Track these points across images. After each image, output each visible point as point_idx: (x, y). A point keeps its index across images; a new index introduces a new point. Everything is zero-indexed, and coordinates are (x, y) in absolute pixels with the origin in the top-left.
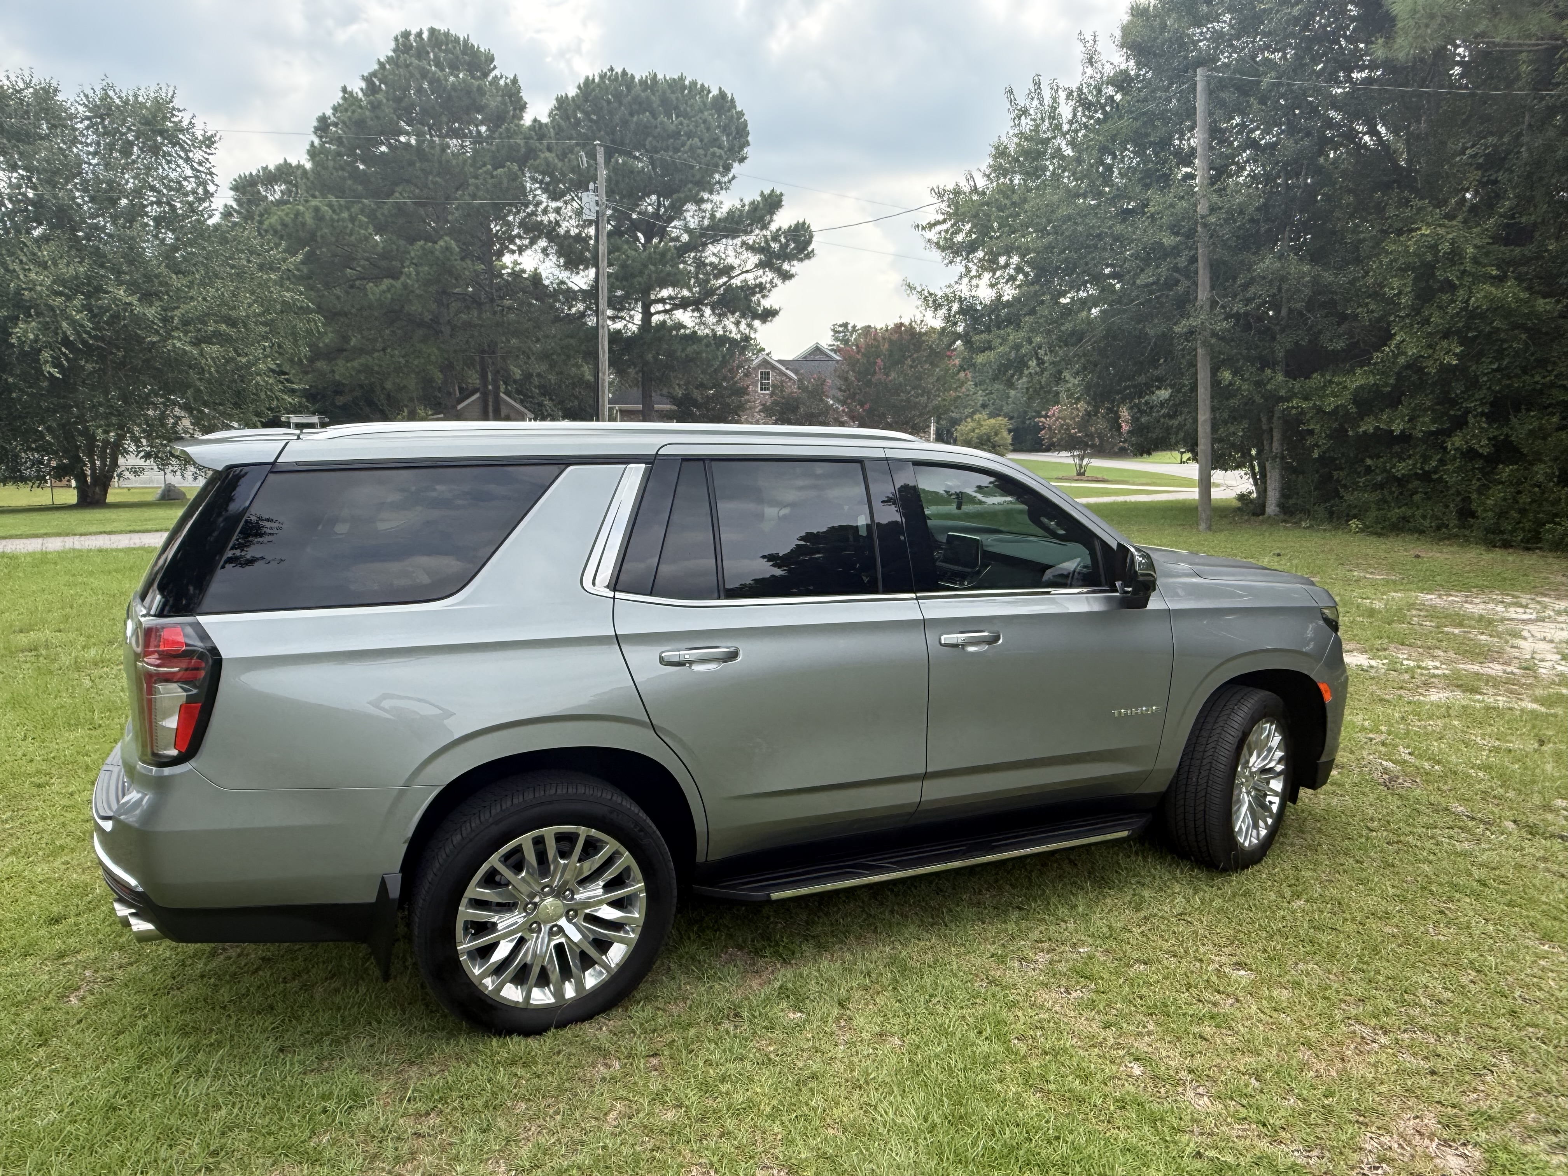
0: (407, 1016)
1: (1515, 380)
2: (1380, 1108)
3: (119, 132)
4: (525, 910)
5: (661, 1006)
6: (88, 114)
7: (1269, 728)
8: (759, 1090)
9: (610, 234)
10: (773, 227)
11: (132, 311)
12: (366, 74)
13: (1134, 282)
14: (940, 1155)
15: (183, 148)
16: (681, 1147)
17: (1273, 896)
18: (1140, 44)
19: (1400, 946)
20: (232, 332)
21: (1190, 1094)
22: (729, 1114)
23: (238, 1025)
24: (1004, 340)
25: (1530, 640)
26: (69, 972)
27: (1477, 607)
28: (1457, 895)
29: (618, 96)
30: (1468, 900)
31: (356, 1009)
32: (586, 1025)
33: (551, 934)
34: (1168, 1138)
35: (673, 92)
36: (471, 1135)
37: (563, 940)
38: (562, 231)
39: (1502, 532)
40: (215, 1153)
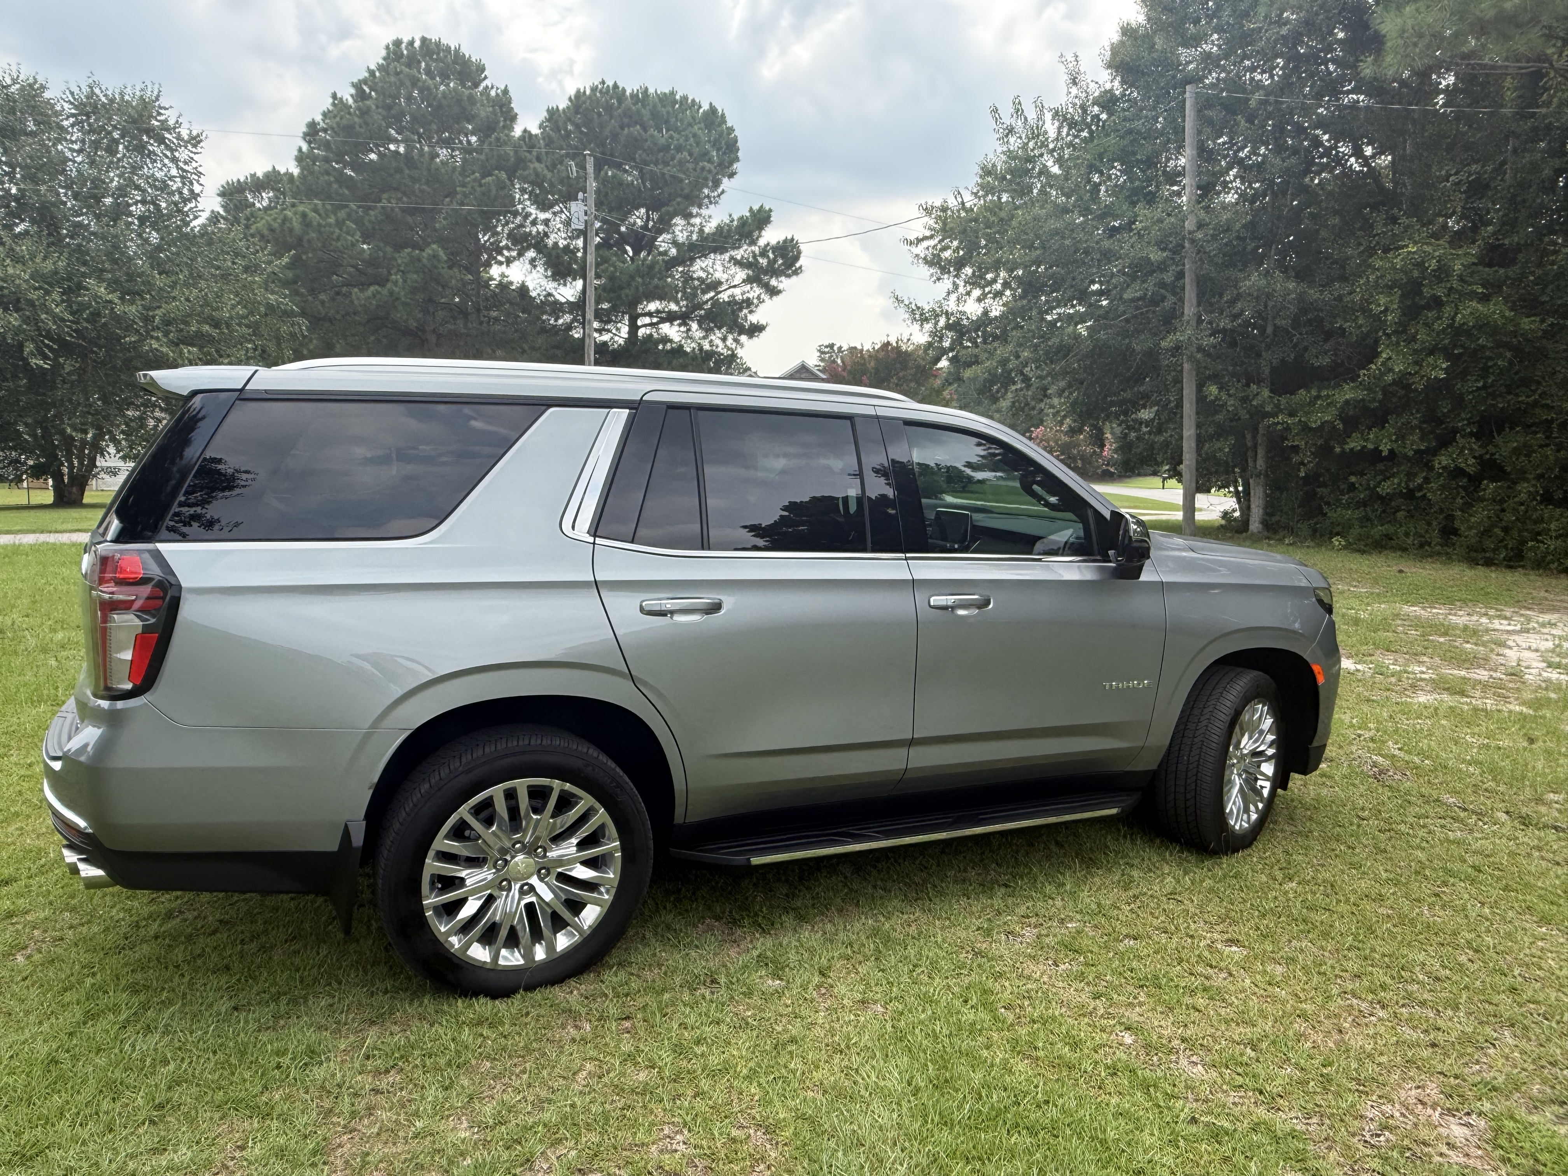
0: (369, 977)
1: (1499, 399)
2: (1380, 1078)
3: (105, 129)
4: (495, 867)
5: (635, 972)
6: (73, 111)
7: (1261, 708)
8: (735, 1053)
9: (598, 247)
10: (762, 242)
11: (113, 309)
12: (355, 81)
13: (1121, 298)
14: (925, 1117)
15: (168, 147)
16: (652, 1105)
17: (1264, 878)
18: (1128, 64)
19: (1394, 926)
20: (215, 333)
21: (1184, 1062)
22: (704, 1075)
23: (191, 985)
24: (991, 354)
25: (1515, 649)
26: (17, 931)
27: (1460, 619)
28: (1452, 880)
29: (609, 108)
30: (1463, 885)
31: (315, 970)
32: (557, 988)
33: (522, 893)
34: (1162, 1104)
35: (664, 106)
36: (432, 1093)
37: (534, 899)
38: (550, 242)
39: (1484, 551)
40: (160, 1107)
